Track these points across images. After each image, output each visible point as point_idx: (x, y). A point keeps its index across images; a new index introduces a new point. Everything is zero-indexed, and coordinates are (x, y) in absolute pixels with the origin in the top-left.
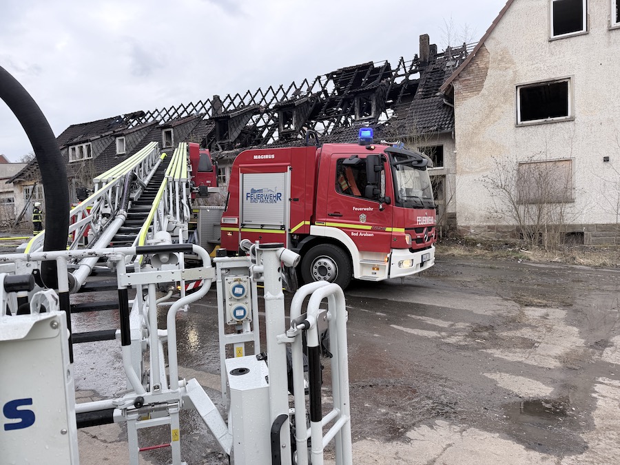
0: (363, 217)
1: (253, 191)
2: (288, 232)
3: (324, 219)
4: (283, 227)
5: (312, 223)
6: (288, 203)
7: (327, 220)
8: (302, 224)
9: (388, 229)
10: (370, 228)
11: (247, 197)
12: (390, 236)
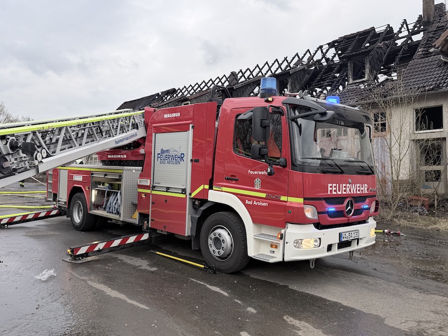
0: (258, 182)
1: (163, 151)
2: (188, 197)
3: (221, 184)
4: (184, 191)
5: (211, 188)
6: (190, 164)
7: (224, 184)
8: (201, 188)
9: (283, 198)
10: (264, 195)
11: (158, 157)
12: (285, 208)
